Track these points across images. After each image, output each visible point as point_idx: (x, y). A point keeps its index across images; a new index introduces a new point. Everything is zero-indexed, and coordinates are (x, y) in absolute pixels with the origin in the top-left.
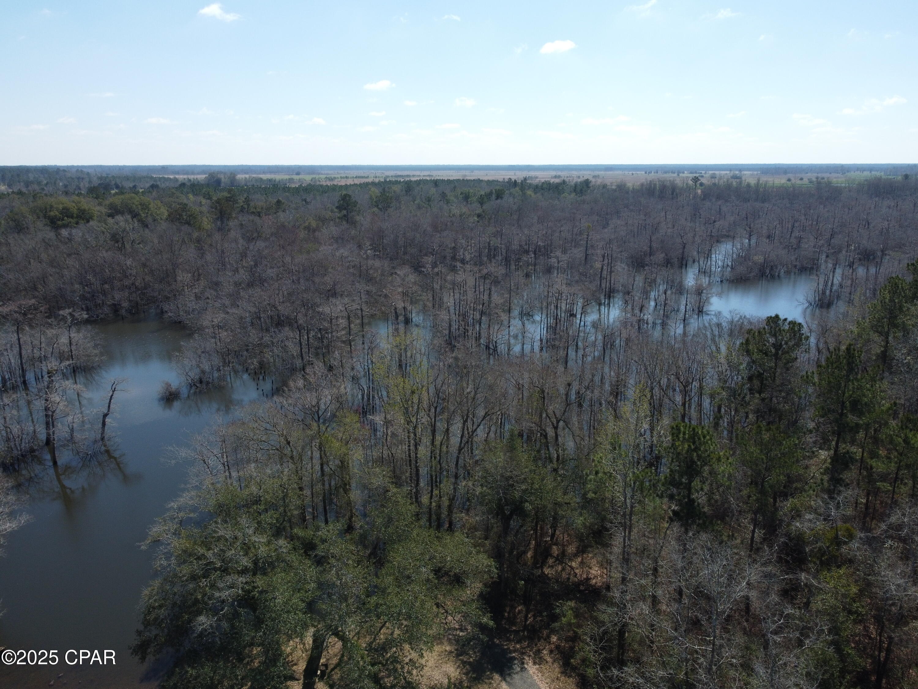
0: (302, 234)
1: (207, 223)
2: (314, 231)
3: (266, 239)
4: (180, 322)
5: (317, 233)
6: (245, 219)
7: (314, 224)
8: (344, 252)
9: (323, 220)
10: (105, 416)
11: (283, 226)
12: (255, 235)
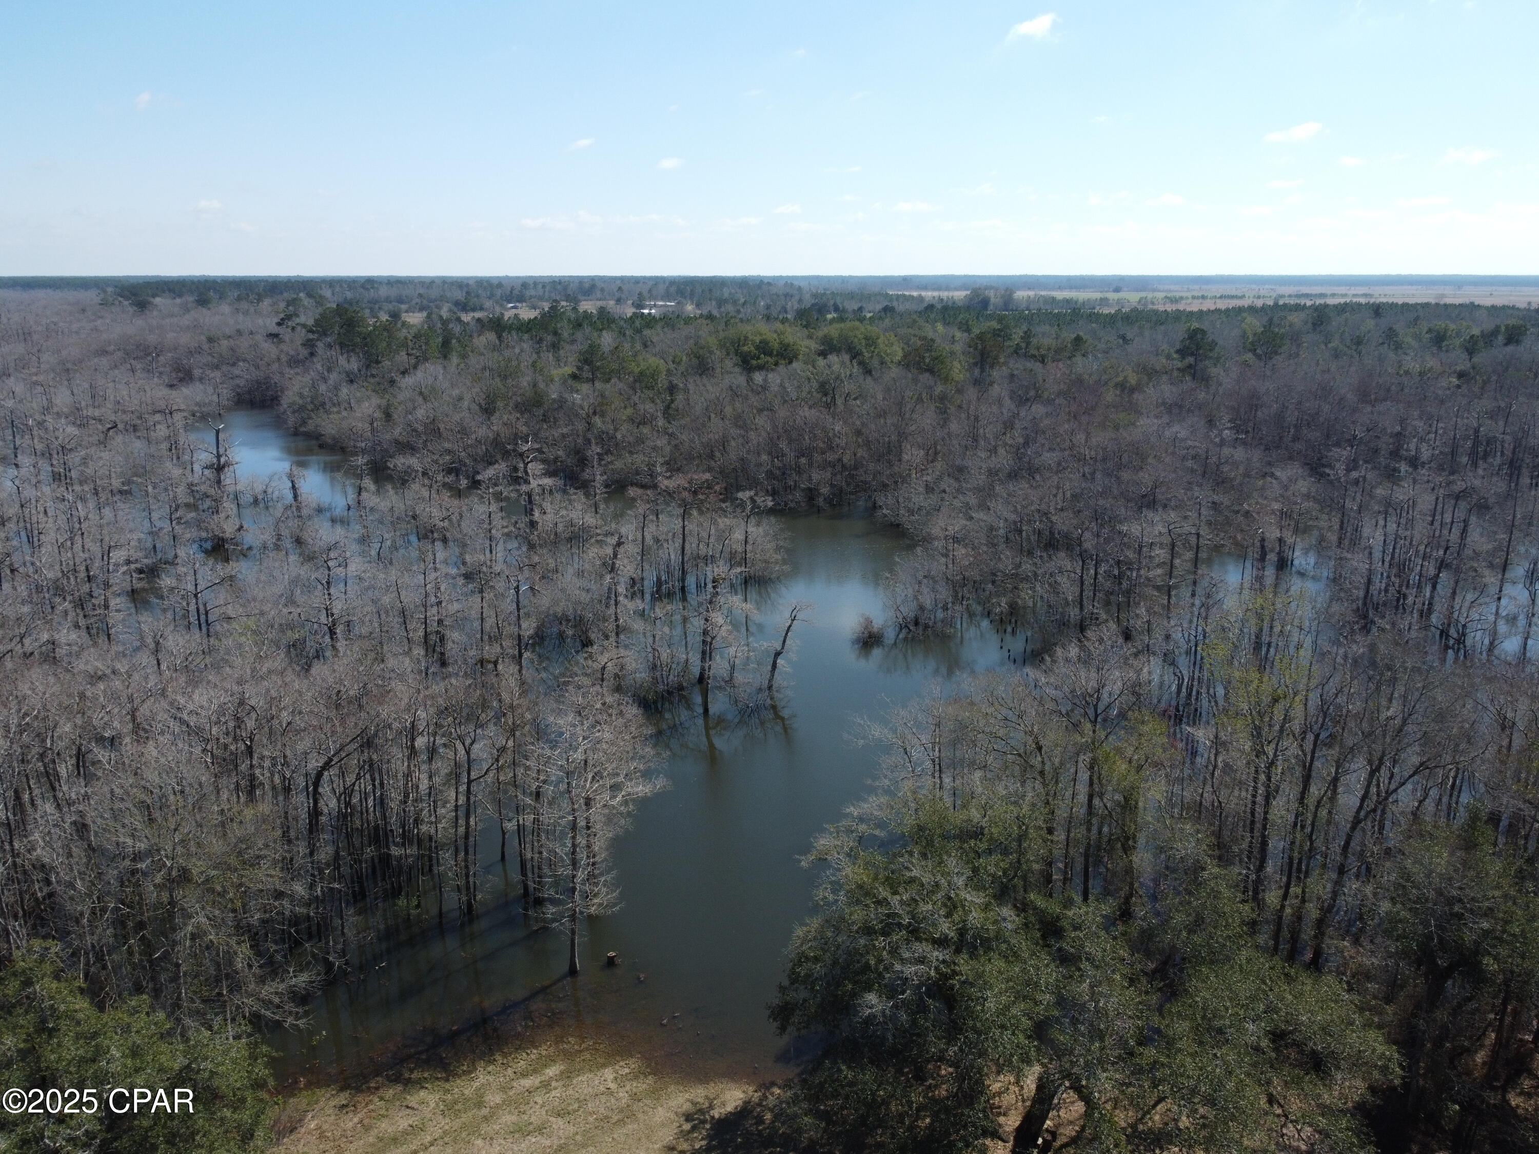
0: (1110, 396)
1: (958, 370)
2: (1132, 390)
3: (1050, 402)
4: (898, 525)
5: (1135, 396)
6: (1018, 366)
7: (1133, 380)
8: (1180, 430)
9: (1150, 373)
10: (778, 654)
11: (1080, 381)
12: (1032, 393)
